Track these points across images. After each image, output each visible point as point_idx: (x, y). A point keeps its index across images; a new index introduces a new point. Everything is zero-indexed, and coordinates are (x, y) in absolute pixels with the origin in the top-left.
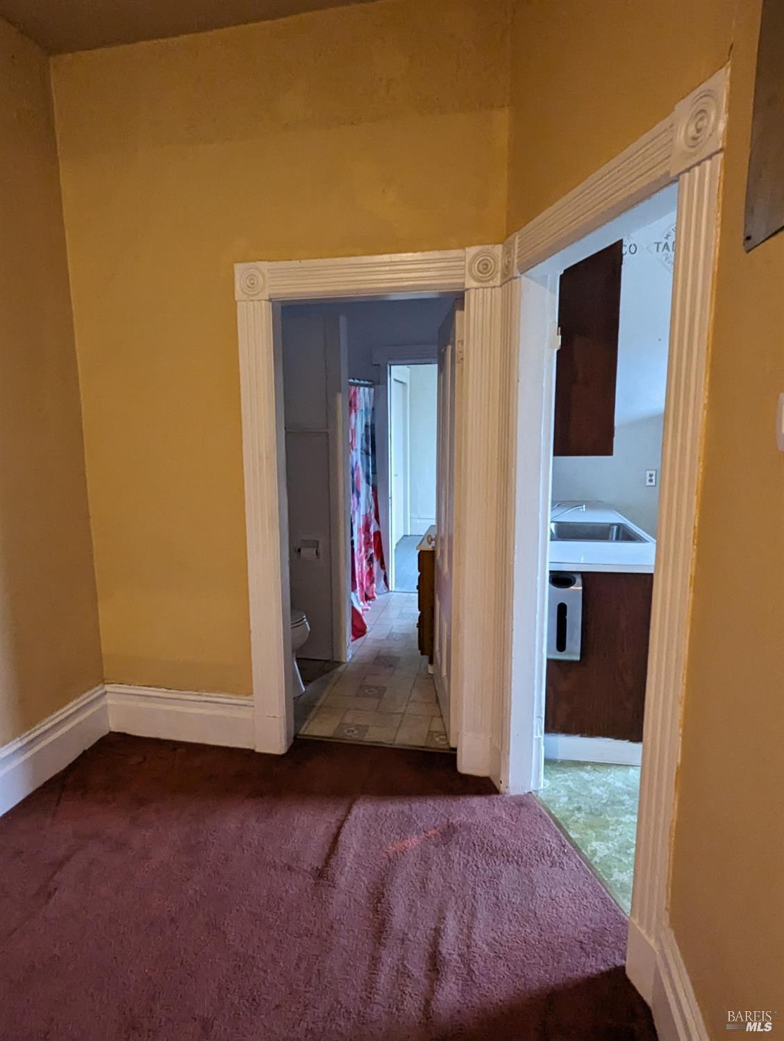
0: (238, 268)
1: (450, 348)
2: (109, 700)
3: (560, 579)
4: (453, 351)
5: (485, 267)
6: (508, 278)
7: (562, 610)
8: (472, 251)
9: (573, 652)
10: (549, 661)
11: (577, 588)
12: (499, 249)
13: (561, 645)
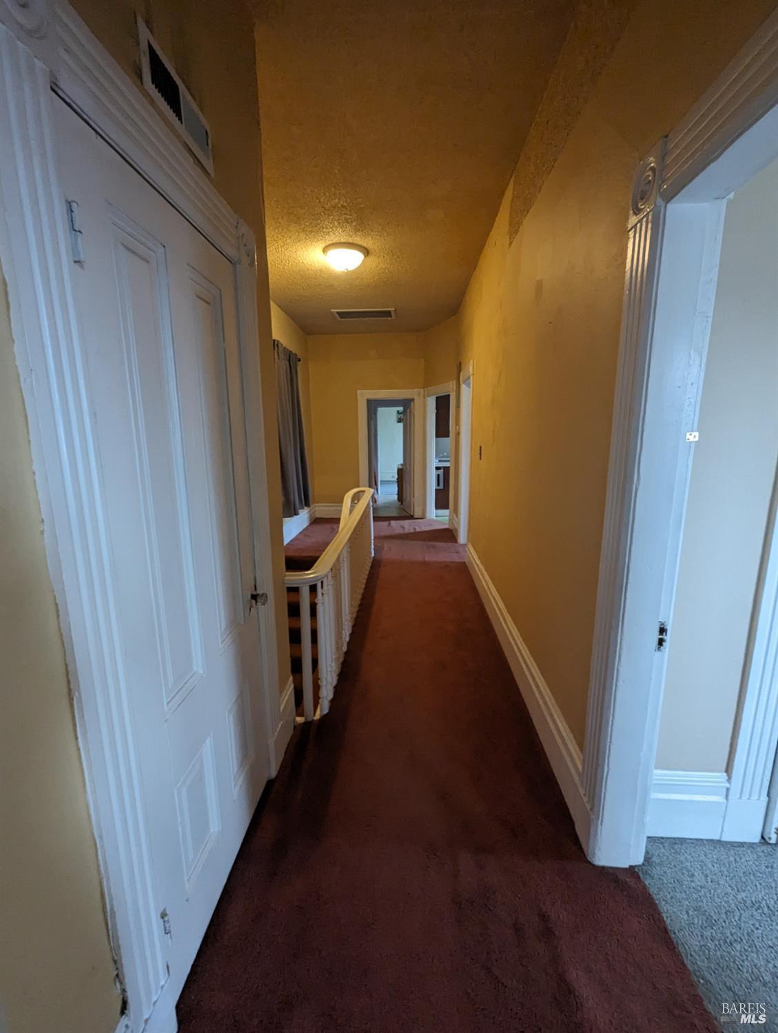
0: (359, 391)
1: (408, 410)
2: (317, 508)
3: (438, 468)
4: (410, 411)
5: (419, 394)
6: (424, 397)
7: (438, 476)
8: (416, 390)
9: (441, 487)
10: (436, 490)
11: (442, 471)
12: (422, 390)
13: (438, 485)
